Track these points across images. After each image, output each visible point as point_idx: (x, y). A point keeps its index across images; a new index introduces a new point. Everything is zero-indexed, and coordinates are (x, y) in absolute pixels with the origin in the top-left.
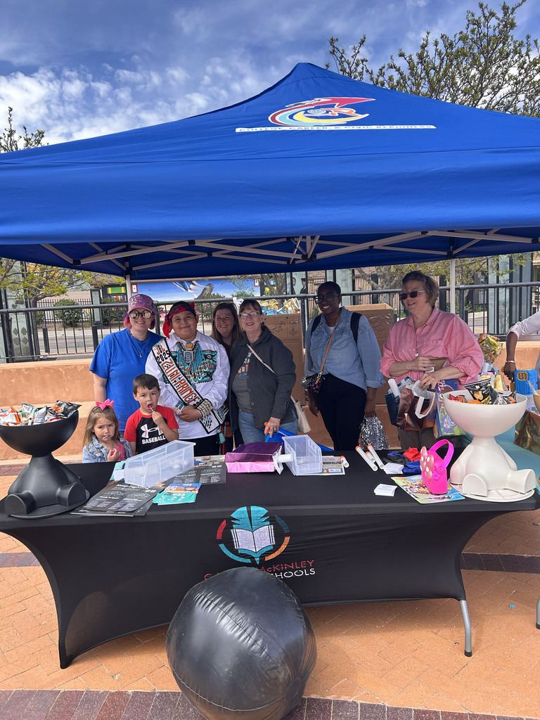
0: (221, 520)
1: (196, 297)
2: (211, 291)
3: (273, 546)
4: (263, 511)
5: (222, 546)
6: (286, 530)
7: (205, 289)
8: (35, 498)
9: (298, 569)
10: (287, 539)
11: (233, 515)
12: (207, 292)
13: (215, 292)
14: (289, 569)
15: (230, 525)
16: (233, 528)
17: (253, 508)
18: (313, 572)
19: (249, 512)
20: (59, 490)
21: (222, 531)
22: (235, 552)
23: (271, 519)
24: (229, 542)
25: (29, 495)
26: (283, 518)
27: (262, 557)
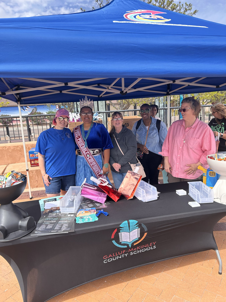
0: (115, 229)
1: (29, 113)
2: (36, 111)
3: (139, 238)
4: (136, 222)
5: (114, 242)
6: (146, 229)
7: (33, 110)
8: (6, 228)
9: (148, 247)
10: (146, 234)
11: (121, 226)
12: (34, 111)
13: (38, 111)
14: (145, 248)
15: (119, 231)
16: (120, 232)
17: (131, 221)
18: (155, 247)
19: (129, 223)
20: (20, 222)
21: (114, 234)
22: (120, 244)
23: (139, 225)
24: (117, 239)
25: (3, 227)
26: (145, 224)
27: (133, 244)
